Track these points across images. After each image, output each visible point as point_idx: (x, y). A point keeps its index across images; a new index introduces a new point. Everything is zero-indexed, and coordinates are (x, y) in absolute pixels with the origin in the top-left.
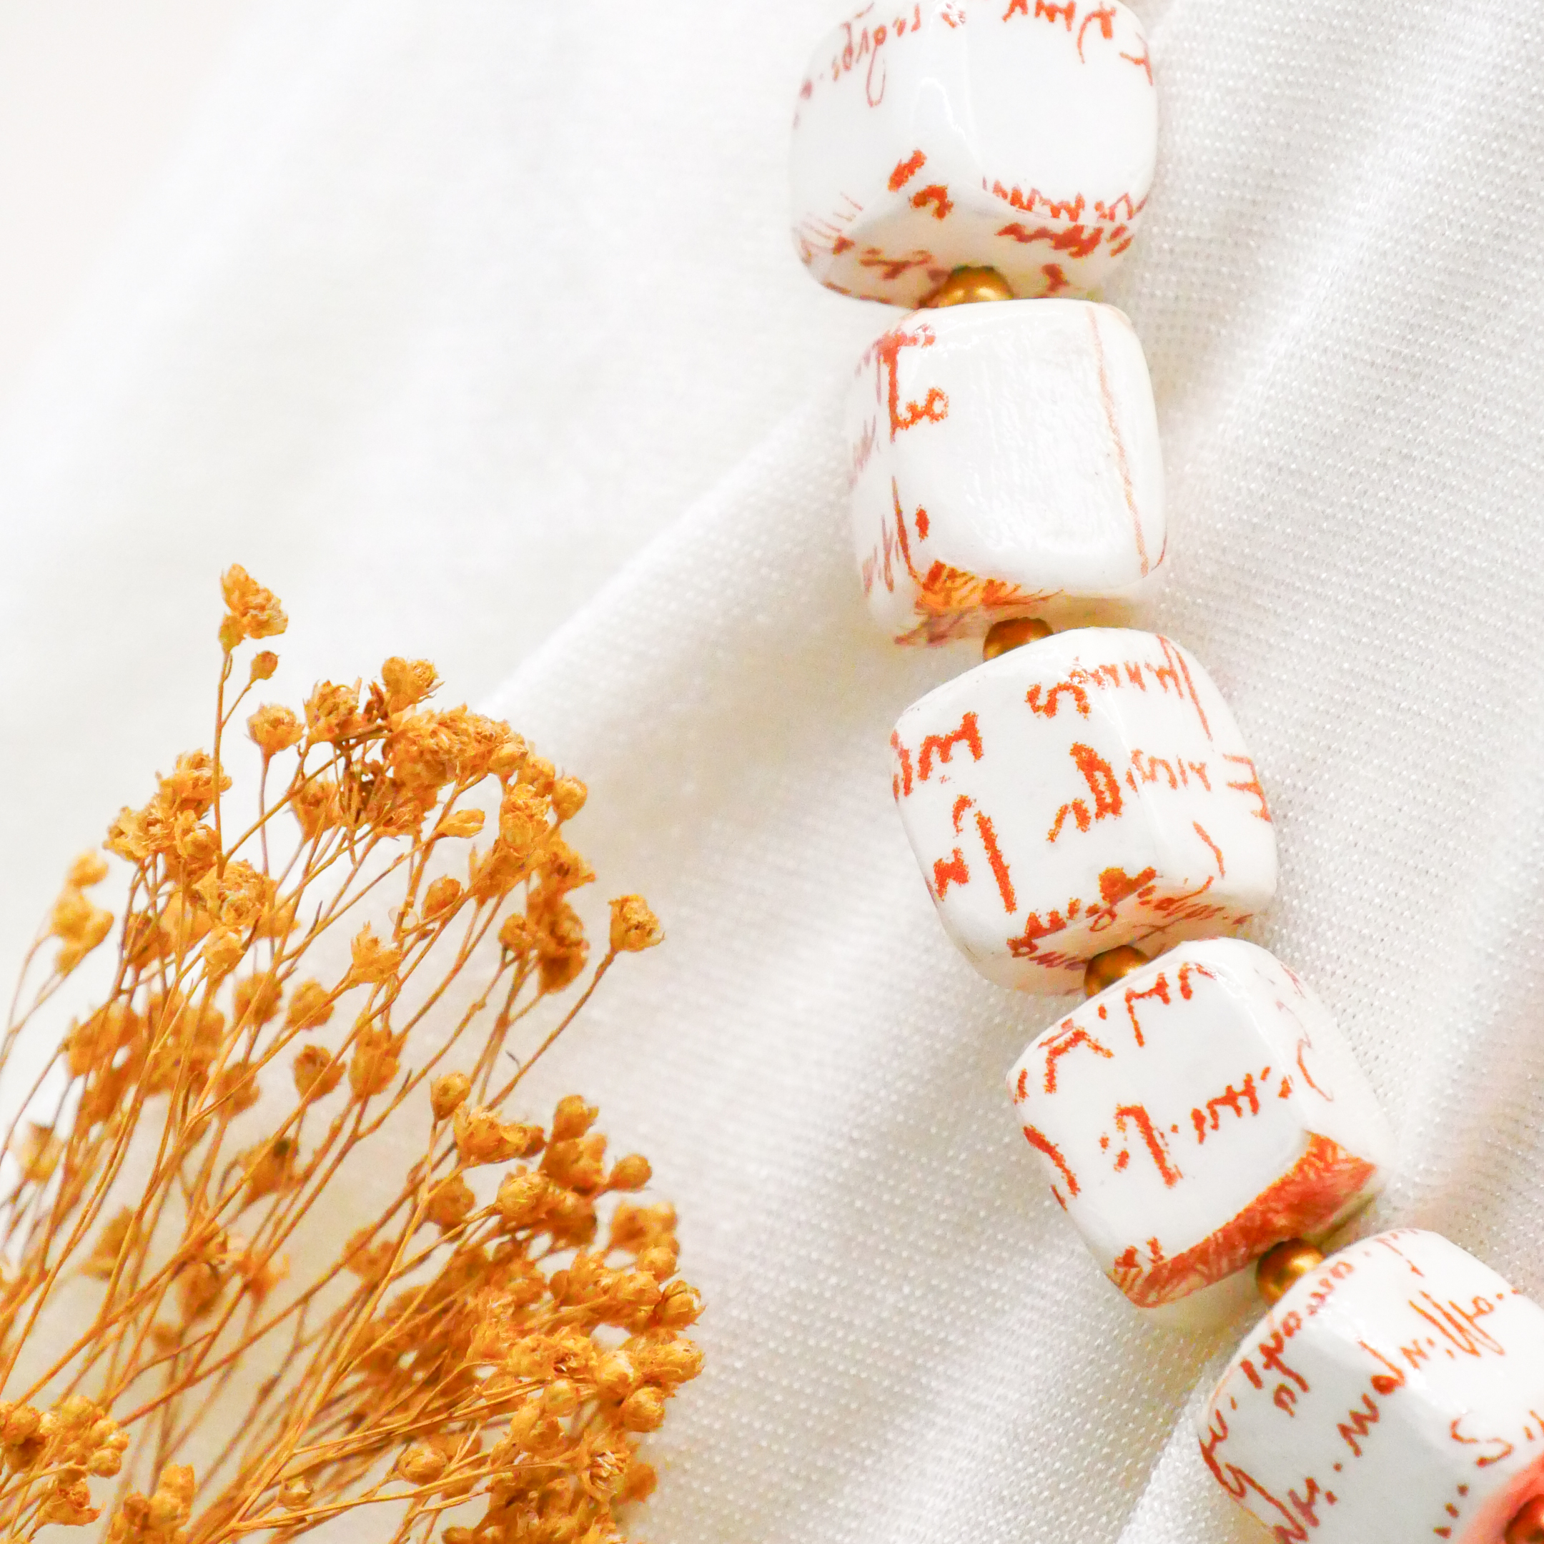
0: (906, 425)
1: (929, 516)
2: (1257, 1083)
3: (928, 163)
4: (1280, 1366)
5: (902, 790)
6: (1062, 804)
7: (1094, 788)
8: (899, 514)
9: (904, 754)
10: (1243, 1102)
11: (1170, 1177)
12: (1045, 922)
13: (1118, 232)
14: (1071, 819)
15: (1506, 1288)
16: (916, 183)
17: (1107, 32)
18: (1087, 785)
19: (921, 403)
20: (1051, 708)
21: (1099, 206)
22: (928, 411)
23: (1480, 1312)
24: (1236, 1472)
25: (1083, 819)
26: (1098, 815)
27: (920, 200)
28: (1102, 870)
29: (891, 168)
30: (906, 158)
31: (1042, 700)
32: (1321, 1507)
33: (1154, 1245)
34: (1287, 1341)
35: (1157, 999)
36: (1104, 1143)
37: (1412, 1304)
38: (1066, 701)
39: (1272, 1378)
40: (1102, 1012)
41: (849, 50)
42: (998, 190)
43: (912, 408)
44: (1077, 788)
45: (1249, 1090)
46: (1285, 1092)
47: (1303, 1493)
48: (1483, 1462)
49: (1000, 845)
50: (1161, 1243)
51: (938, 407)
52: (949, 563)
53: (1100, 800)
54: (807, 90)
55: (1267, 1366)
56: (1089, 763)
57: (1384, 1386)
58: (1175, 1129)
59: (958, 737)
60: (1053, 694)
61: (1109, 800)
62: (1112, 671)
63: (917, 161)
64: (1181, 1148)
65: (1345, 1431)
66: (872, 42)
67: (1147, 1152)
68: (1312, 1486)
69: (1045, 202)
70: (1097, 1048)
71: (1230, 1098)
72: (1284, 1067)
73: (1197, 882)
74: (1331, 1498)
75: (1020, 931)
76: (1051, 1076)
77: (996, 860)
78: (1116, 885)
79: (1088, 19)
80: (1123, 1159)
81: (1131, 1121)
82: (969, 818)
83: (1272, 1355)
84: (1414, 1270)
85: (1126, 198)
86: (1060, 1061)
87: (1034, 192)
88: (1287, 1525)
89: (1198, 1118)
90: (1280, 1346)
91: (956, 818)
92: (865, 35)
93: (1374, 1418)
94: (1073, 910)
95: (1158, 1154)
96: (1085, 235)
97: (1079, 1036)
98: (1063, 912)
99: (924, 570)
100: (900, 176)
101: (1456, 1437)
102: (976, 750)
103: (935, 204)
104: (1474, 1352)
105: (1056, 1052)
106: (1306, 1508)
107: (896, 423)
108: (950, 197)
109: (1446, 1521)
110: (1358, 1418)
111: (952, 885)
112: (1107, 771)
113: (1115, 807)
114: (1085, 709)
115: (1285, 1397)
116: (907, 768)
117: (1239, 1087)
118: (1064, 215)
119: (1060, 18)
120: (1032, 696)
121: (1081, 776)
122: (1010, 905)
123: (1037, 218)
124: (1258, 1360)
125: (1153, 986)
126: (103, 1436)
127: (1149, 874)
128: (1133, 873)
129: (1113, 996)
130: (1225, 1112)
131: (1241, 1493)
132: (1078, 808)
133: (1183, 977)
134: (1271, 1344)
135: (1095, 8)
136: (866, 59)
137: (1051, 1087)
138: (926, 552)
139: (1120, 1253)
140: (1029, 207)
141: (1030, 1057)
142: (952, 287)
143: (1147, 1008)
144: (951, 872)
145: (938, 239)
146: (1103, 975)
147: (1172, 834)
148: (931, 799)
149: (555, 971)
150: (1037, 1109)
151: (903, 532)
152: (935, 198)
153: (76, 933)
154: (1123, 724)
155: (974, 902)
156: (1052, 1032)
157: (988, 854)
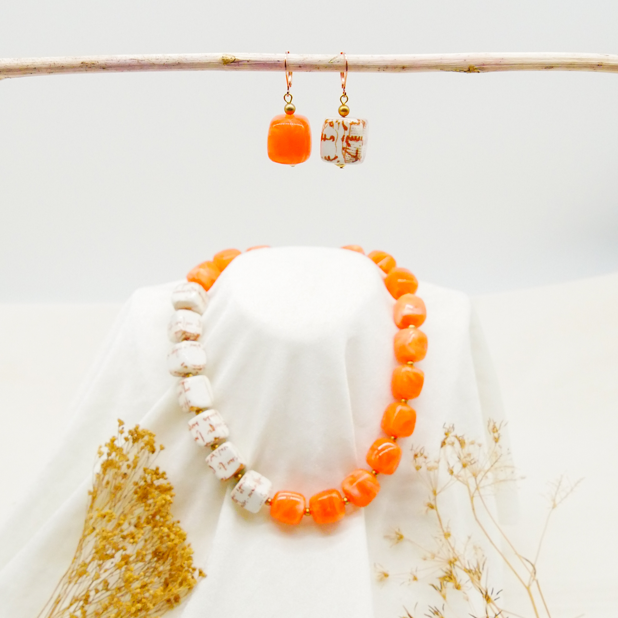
0: (186, 392)
1: (190, 401)
2: (234, 458)
3: (185, 363)
5: (190, 430)
6: (208, 430)
7: (212, 428)
8: (187, 401)
9: (190, 426)
10: (233, 461)
11: (226, 470)
12: (208, 443)
13: (204, 368)
16: (184, 366)
17: (200, 346)
21: (202, 365)
22: (189, 389)
23: (260, 479)
24: (236, 500)
25: (211, 432)
26: (213, 431)
28: (214, 437)
29: (181, 364)
30: (183, 363)
32: (246, 503)
34: (241, 486)
36: (218, 467)
37: (253, 480)
38: (207, 419)
39: (240, 490)
40: (216, 452)
42: (193, 365)
43: (187, 390)
44: (210, 428)
46: (237, 459)
48: (264, 497)
49: (202, 435)
50: (226, 477)
54: (168, 356)
56: (211, 426)
57: (253, 490)
58: (226, 464)
59: (196, 424)
61: (214, 429)
62: (212, 415)
64: (227, 466)
65: (249, 495)
66: (176, 351)
67: (223, 467)
68: (245, 501)
70: (216, 456)
71: (231, 460)
72: (237, 456)
73: (223, 437)
77: (202, 437)
78: (216, 438)
80: (220, 468)
81: (221, 464)
82: (198, 433)
84: (253, 476)
85: (205, 364)
86: (212, 458)
87: (196, 365)
88: (242, 505)
89: (228, 463)
93: (252, 494)
94: (211, 442)
96: (201, 368)
97: (214, 455)
99: (190, 407)
101: (261, 495)
102: (198, 425)
104: (261, 484)
106: (244, 503)
108: (188, 367)
109: (261, 504)
111: (197, 440)
112: (213, 426)
114: (210, 420)
115: (242, 492)
116: (191, 428)
118: (199, 367)
119: (195, 346)
120: (204, 418)
122: (204, 442)
124: (238, 488)
125: (221, 449)
127: (219, 437)
129: (216, 450)
130: (231, 462)
131: (237, 502)
132: (210, 430)
133: (225, 447)
135: (198, 344)
137: (211, 461)
138: (190, 405)
139: (221, 479)
140: (196, 367)
141: (208, 458)
142: (186, 375)
143: (221, 452)
144: (197, 438)
145: (186, 371)
146: (213, 447)
147: (221, 432)
148: (194, 431)
149: (153, 452)
150: (211, 464)
151: (187, 403)
152: (186, 367)
153: (100, 454)
154: (214, 421)
155: (200, 442)
156: (210, 455)
157: (200, 436)
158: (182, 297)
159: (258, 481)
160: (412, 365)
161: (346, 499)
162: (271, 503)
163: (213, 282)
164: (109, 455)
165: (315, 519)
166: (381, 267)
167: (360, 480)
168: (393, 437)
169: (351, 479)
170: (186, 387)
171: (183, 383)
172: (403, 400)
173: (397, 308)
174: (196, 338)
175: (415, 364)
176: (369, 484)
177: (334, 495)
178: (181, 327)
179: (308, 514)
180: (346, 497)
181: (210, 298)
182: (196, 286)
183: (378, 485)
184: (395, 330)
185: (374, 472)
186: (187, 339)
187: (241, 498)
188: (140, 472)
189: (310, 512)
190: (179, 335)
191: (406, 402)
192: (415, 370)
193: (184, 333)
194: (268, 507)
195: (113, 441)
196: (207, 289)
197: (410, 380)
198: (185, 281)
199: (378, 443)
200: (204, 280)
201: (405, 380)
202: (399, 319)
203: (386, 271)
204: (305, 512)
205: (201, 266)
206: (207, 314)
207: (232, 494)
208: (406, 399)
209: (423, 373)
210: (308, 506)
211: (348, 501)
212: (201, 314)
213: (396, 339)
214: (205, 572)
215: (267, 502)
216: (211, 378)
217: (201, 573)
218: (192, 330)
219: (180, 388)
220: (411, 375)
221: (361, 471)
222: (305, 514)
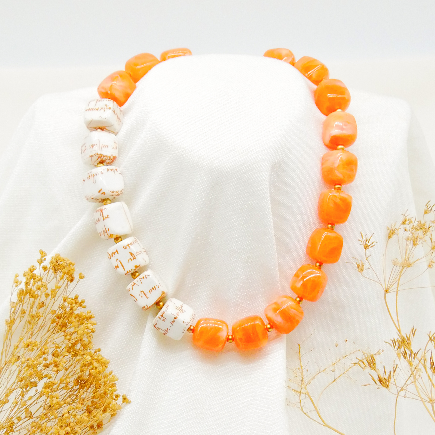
0: (105, 219)
1: (109, 229)
2: (155, 287)
3: (103, 190)
4: (163, 317)
5: (110, 258)
6: (129, 259)
7: (132, 257)
8: (106, 229)
9: (109, 254)
10: (154, 289)
11: (147, 298)
12: (129, 271)
13: (122, 193)
14: (130, 260)
15: (183, 303)
16: (101, 192)
17: (117, 171)
18: (131, 256)
19: (106, 217)
20: (126, 248)
21: (120, 191)
22: (107, 217)
23: (182, 307)
24: (158, 328)
25: (132, 260)
26: (133, 259)
27: (102, 194)
28: (135, 265)
29: (98, 191)
30: (100, 190)
31: (125, 247)
32: (168, 331)
33: (147, 306)
34: (164, 314)
35: (143, 279)
36: (140, 295)
37: (175, 308)
38: (128, 247)
39: (162, 318)
40: (137, 281)
41: (89, 176)
42: (110, 191)
43: (105, 217)
44: (130, 257)
45: (155, 288)
46: (159, 287)
47: (166, 330)
48: (187, 325)
49: (122, 264)
50: (147, 305)
51: (108, 217)
52: (112, 234)
53: (133, 258)
54: (84, 180)
55: (161, 317)
56: (131, 254)
57: (175, 318)
58: (147, 293)
59: (116, 252)
60: (126, 247)
61: (134, 258)
62: (132, 243)
63: (101, 190)
64: (148, 295)
65: (171, 323)
66: (93, 176)
67: (144, 295)
68: (167, 329)
69: (115, 192)
70: (137, 285)
71: (153, 289)
72: (158, 285)
73: (144, 265)
74: (170, 330)
75: (126, 273)
76: (132, 288)
77: (122, 265)
78: (136, 267)
79: (115, 170)
80: (142, 297)
81: (142, 292)
82: (118, 261)
83: (162, 316)
84: (174, 304)
85: (122, 189)
86: (133, 287)
87: (114, 191)
88: (164, 332)
89: (150, 291)
90: (163, 315)
91: (117, 261)
92: (91, 175)
93: (174, 322)
94: (132, 270)
95: (146, 296)
96: (119, 194)
97: (135, 284)
98: (131, 270)
99: (109, 235)
100: (99, 192)
101: (184, 323)
102: (118, 253)
103: (103, 194)
104: (183, 312)
105: (133, 286)
106: (167, 331)
107: (104, 219)
108: (105, 193)
109: (183, 331)
110: (172, 322)
111: (117, 268)
112: (134, 255)
113: (135, 258)
114: (130, 248)
115: (164, 320)
116: (110, 256)
117: (154, 287)
118: (117, 193)
119: (112, 170)
120: (124, 247)
121: (131, 255)
122: (125, 270)
123: (115, 193)
124: (160, 317)
125: (142, 277)
126: (37, 344)
127: (140, 265)
128: (138, 265)
129: (138, 279)
130: (152, 290)
131: (159, 330)
132: (131, 259)
133: (146, 276)
134: (162, 315)
135: (115, 169)
136: (92, 178)
137: (133, 290)
138: (109, 233)
139: (143, 307)
140: (113, 193)
141: (129, 286)
142: (104, 201)
143: (142, 280)
144: (117, 267)
145: (103, 197)
146: (134, 275)
147: (141, 260)
148: (113, 259)
149: (72, 281)
150: (131, 292)
151: (106, 231)
152: (104, 193)
153: (17, 283)
154: (134, 249)
155: (120, 270)
156: (132, 283)
157: (121, 265)
158: (96, 116)
159: (180, 309)
160: (339, 189)
161: (269, 326)
162: (193, 331)
163: (127, 96)
164: (27, 284)
165: (238, 345)
166: (310, 78)
167: (284, 307)
168: (318, 264)
169: (274, 306)
170: (105, 215)
171: (101, 211)
172: (330, 226)
173: (326, 126)
174: (112, 161)
175: (343, 187)
176: (293, 312)
177: (258, 322)
178: (96, 150)
179: (231, 341)
180: (269, 324)
181: (124, 113)
182: (111, 103)
183: (302, 313)
185: (298, 299)
186: (102, 162)
187: (163, 325)
188: (60, 301)
189: (233, 339)
190: (95, 158)
191: (332, 228)
192: (342, 195)
193: (100, 156)
194: (191, 334)
195: (32, 270)
196: (121, 104)
197: (336, 204)
198: (98, 96)
199: (302, 269)
200: (118, 94)
201: (332, 205)
202: (328, 140)
203: (316, 82)
204: (228, 339)
205: (112, 78)
206: (122, 133)
207: (154, 322)
208: (333, 224)
209: (351, 197)
210: (230, 333)
212: (116, 134)
213: (324, 161)
214: (129, 398)
215: (189, 329)
216: (129, 203)
217: (124, 399)
218: (108, 153)
219: (98, 215)
220: (338, 201)
221: (285, 299)
222: (227, 341)
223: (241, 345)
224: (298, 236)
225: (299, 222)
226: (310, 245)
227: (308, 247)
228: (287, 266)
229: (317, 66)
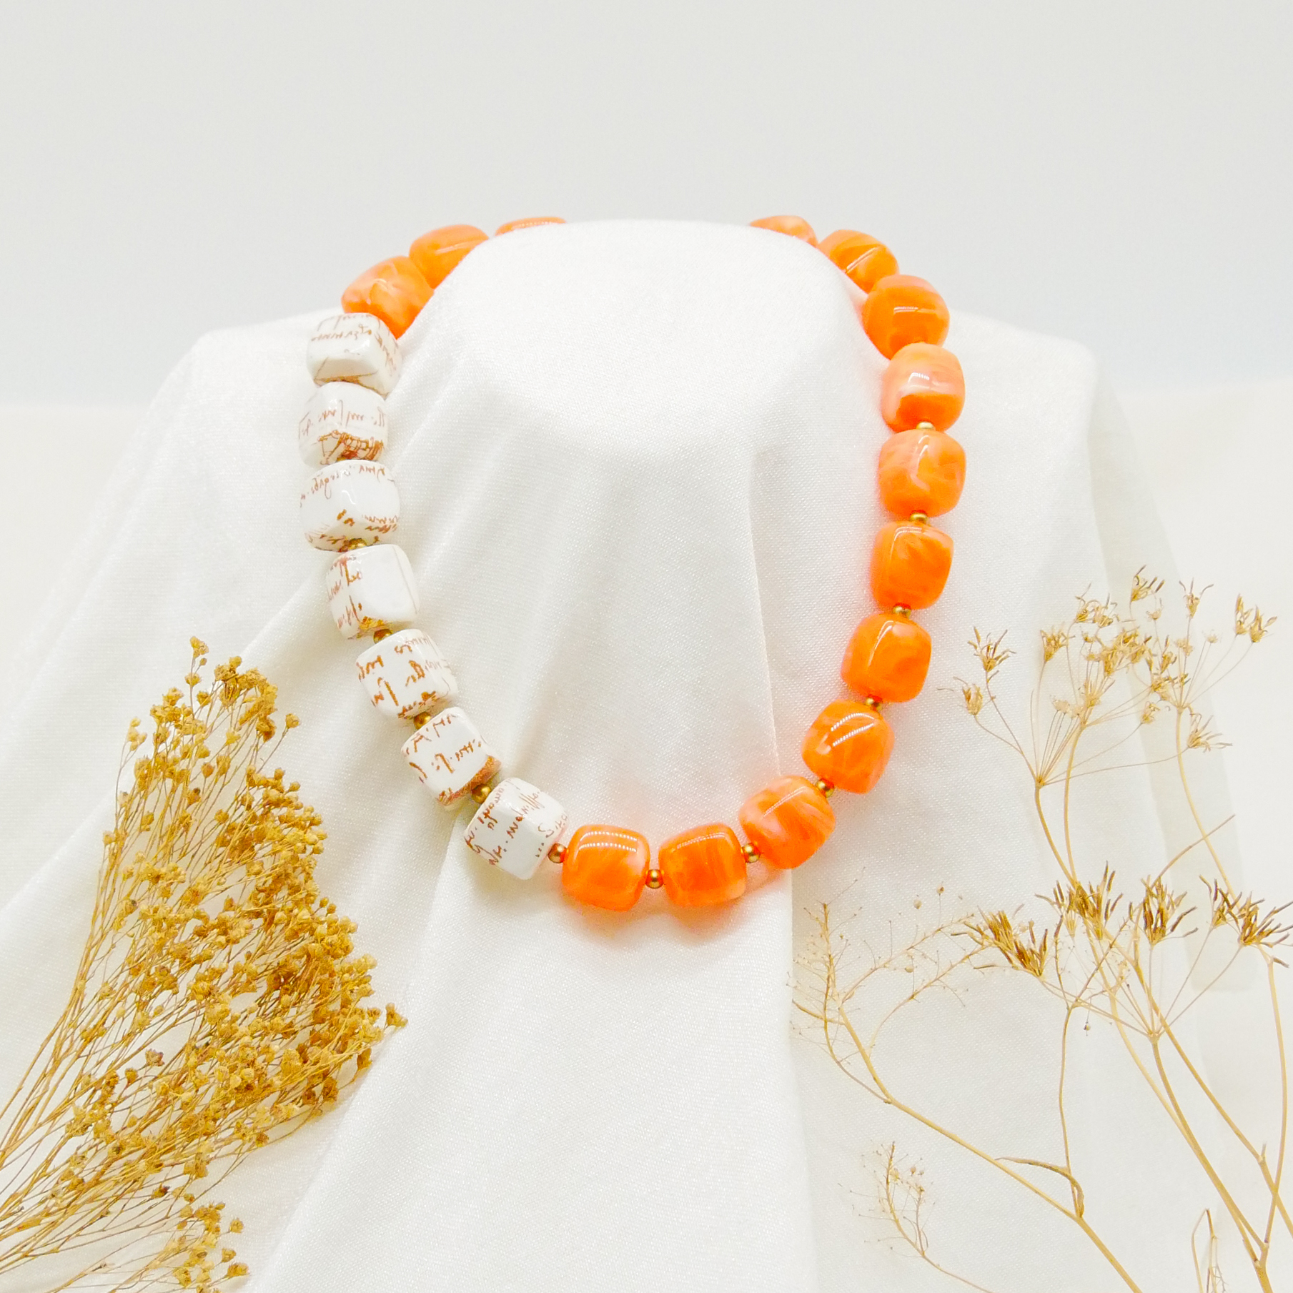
0: (352, 581)
1: (362, 605)
2: (472, 744)
3: (348, 513)
4: (489, 817)
5: (362, 678)
6: (407, 677)
7: (417, 671)
8: (353, 605)
9: (361, 668)
10: (469, 749)
11: (451, 771)
12: (407, 708)
13: (395, 525)
14: (411, 680)
15: (539, 791)
16: (345, 518)
17: (383, 473)
18: (414, 671)
19: (355, 575)
20: (401, 651)
21: (390, 519)
22: (357, 577)
23: (536, 797)
24: (477, 846)
25: (415, 680)
26: (419, 678)
27: (346, 522)
28: (422, 692)
29: (337, 515)
30: (341, 511)
31: (399, 650)
32: (502, 853)
33: (450, 790)
34: (491, 811)
35: (442, 725)
36: (433, 764)
37: (520, 797)
38: (405, 649)
39: (487, 821)
40: (427, 730)
41: (317, 485)
42: (366, 517)
43: (353, 577)
44: (412, 672)
45: (470, 746)
46: (480, 746)
47: (497, 851)
48: (547, 836)
49: (391, 689)
50: (451, 788)
51: (360, 576)
52: (369, 617)
53: (418, 674)
54: (303, 497)
55: (485, 818)
56: (414, 665)
57: (519, 819)
58: (451, 758)
59: (376, 662)
60: (401, 648)
61: (421, 674)
62: (415, 640)
63: (344, 512)
64: (454, 763)
65: (509, 833)
66: (324, 483)
67: (445, 765)
68: (500, 848)
69: (378, 519)
70: (427, 739)
71: (465, 749)
72: (478, 739)
73: (445, 693)
74: (505, 850)
75: (401, 711)
76: (416, 748)
77: (391, 693)
78: (426, 696)
79: (379, 470)
80: (438, 768)
81: (439, 757)
82: (382, 683)
83: (486, 815)
84: (517, 788)
85: (396, 516)
86: (417, 744)
87: (374, 517)
88: (492, 859)
89: (457, 755)
90: (489, 812)
91: (379, 683)
92: (321, 481)
93: (517, 828)
94: (415, 704)
95: (447, 765)
96: (387, 527)
97: (422, 737)
98: (412, 705)
99: (361, 619)
100: (339, 517)
101: (540, 830)
102: (382, 665)
103: (350, 523)
104: (537, 808)
105: (416, 742)
106: (498, 854)
107: (349, 581)
108: (354, 520)
109: (539, 853)
110: (512, 829)
111: (380, 701)
112: (420, 667)
113: (423, 676)
114: (411, 651)
115: (491, 825)
116: (363, 672)
117: (467, 745)
118: (382, 522)
119: (372, 471)
120: (396, 649)
121: (413, 668)
122: (397, 704)
123: (377, 524)
124: (483, 817)
125: (440, 721)
126: (180, 872)
127: (434, 692)
128: (430, 693)
129: (428, 726)
130: (464, 752)
131: (479, 852)
132: (413, 677)
133: (448, 718)
134: (486, 812)
135: (379, 468)
136: (323, 487)
137: (416, 751)
138: (361, 614)
139: (441, 793)
140: (374, 521)
141: (409, 744)
142: (349, 544)
143: (439, 728)
144: (379, 697)
145: (350, 533)
146: (419, 720)
147: (437, 681)
148: (371, 679)
149: (268, 735)
150: (413, 757)
151: (355, 609)
152: (351, 521)
153: (135, 740)
154: (421, 653)
155: (387, 705)
156: (414, 736)
157: (388, 692)
158: (335, 350)
159: (533, 801)
160: (921, 520)
161: (749, 849)
162: (563, 857)
163: (412, 313)
164: (159, 739)
165: (672, 895)
166: (852, 275)
167: (788, 798)
168: (870, 701)
169: (762, 797)
170: (352, 573)
171: (344, 563)
172: (899, 609)
173: (889, 380)
174: (373, 452)
175: (932, 521)
176: (808, 810)
177: (720, 835)
178: (335, 425)
179: (657, 884)
180: (751, 843)
181: (404, 354)
182: (372, 322)
183: (830, 816)
184: (883, 434)
185: (822, 785)
186: (348, 455)
187: (489, 839)
188: (237, 783)
189: (660, 880)
190: (330, 444)
191: (905, 614)
192: (929, 534)
193: (343, 439)
194: (556, 867)
195: (172, 701)
196: (397, 332)
197: (914, 554)
198: (340, 311)
199: (833, 711)
200: (389, 307)
201: (903, 555)
202: (894, 407)
203: (866, 285)
204: (648, 880)
205: (381, 270)
206: (398, 393)
207: (467, 833)
208: (907, 607)
209: (950, 540)
210: (654, 864)
211: (756, 851)
212: (385, 396)
213: (884, 456)
214: (400, 1012)
215: (553, 851)
216: (413, 553)
217: (391, 1015)
218: (362, 432)
219: (335, 576)
220: (919, 546)
221: (788, 780)
222: (647, 883)
223: (680, 892)
224: (822, 634)
225: (823, 600)
226: (850, 654)
227: (845, 660)
228: (795, 709)
229: (868, 248)
